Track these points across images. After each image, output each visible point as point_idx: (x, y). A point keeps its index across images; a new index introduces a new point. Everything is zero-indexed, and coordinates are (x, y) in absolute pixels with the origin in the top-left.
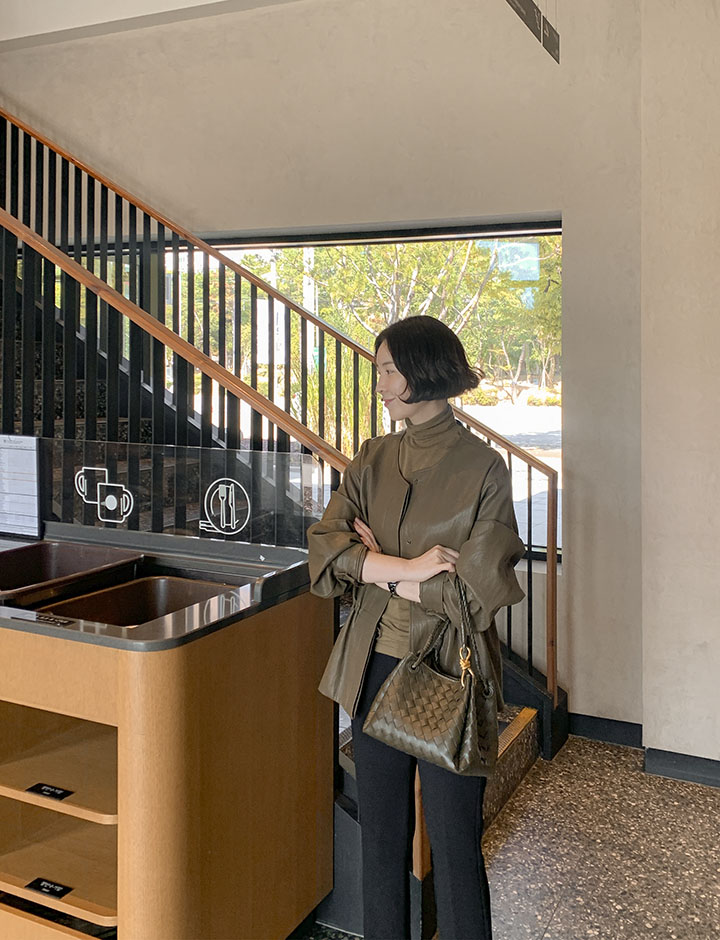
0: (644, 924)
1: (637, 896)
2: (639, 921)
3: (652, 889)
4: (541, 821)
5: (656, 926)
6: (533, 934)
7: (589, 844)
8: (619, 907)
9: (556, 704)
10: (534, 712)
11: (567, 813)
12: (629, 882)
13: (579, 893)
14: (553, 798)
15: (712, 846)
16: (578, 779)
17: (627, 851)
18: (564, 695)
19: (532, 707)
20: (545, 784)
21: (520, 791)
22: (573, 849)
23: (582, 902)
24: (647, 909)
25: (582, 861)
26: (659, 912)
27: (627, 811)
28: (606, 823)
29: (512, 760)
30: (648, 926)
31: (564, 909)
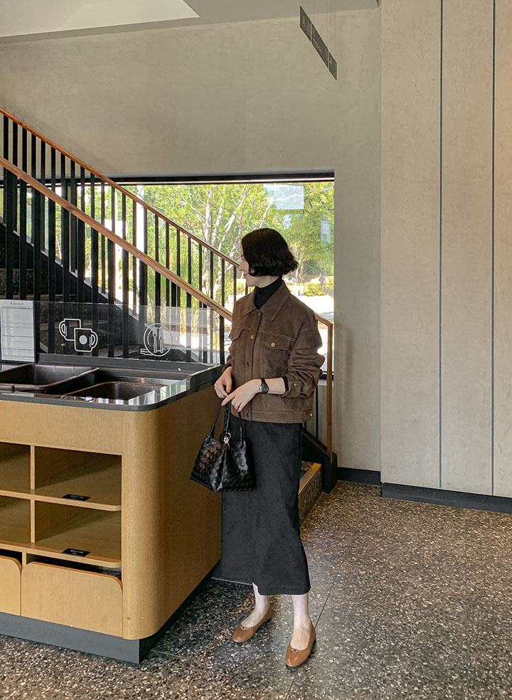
0: (389, 567)
1: (384, 555)
2: (386, 566)
3: (391, 551)
4: (328, 523)
5: (395, 567)
6: (331, 575)
7: (356, 533)
8: (375, 560)
9: (332, 461)
10: (320, 465)
11: (342, 518)
12: (379, 549)
13: (353, 556)
14: (333, 512)
15: (421, 530)
16: (345, 502)
17: (376, 535)
18: (335, 456)
19: (319, 463)
20: (328, 505)
21: (314, 509)
22: (347, 535)
23: (355, 560)
24: (390, 560)
25: (353, 541)
26: (396, 561)
27: (375, 516)
28: (363, 523)
29: (310, 492)
30: (391, 567)
31: (346, 563)
